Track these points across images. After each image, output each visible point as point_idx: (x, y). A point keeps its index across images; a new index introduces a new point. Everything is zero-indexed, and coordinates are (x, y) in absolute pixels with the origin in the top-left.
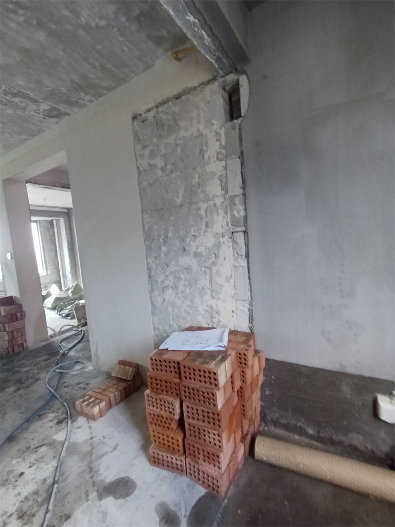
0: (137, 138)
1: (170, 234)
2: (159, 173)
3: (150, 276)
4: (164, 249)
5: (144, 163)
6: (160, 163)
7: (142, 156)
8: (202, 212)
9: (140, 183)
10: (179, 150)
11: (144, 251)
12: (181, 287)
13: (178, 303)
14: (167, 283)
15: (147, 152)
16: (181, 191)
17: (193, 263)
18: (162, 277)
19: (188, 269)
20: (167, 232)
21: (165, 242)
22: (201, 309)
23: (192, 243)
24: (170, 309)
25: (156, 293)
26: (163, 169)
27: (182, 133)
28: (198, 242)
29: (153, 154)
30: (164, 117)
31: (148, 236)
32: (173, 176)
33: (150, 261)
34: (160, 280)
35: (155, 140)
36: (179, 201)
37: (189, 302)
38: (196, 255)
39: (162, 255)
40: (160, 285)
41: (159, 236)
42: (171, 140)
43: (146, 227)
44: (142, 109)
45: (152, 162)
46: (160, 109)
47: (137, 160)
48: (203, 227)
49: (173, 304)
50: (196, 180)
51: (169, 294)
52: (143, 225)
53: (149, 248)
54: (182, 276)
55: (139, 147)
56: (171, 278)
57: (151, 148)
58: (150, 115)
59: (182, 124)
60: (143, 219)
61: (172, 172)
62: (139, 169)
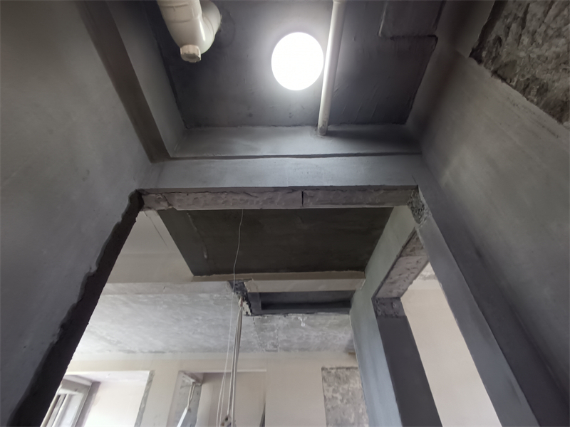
0: (324, 378)
2: (339, 402)
5: (329, 395)
6: (339, 397)
7: (328, 391)
9: (326, 405)
10: (350, 393)
15: (331, 389)
26: (342, 401)
27: (351, 385)
29: (334, 391)
30: (341, 375)
32: (348, 405)
35: (336, 384)
42: (346, 386)
44: (328, 366)
45: (335, 395)
46: (339, 370)
47: (324, 391)
55: (325, 385)
57: (333, 387)
58: (333, 371)
59: (352, 381)
61: (346, 403)
62: (325, 397)
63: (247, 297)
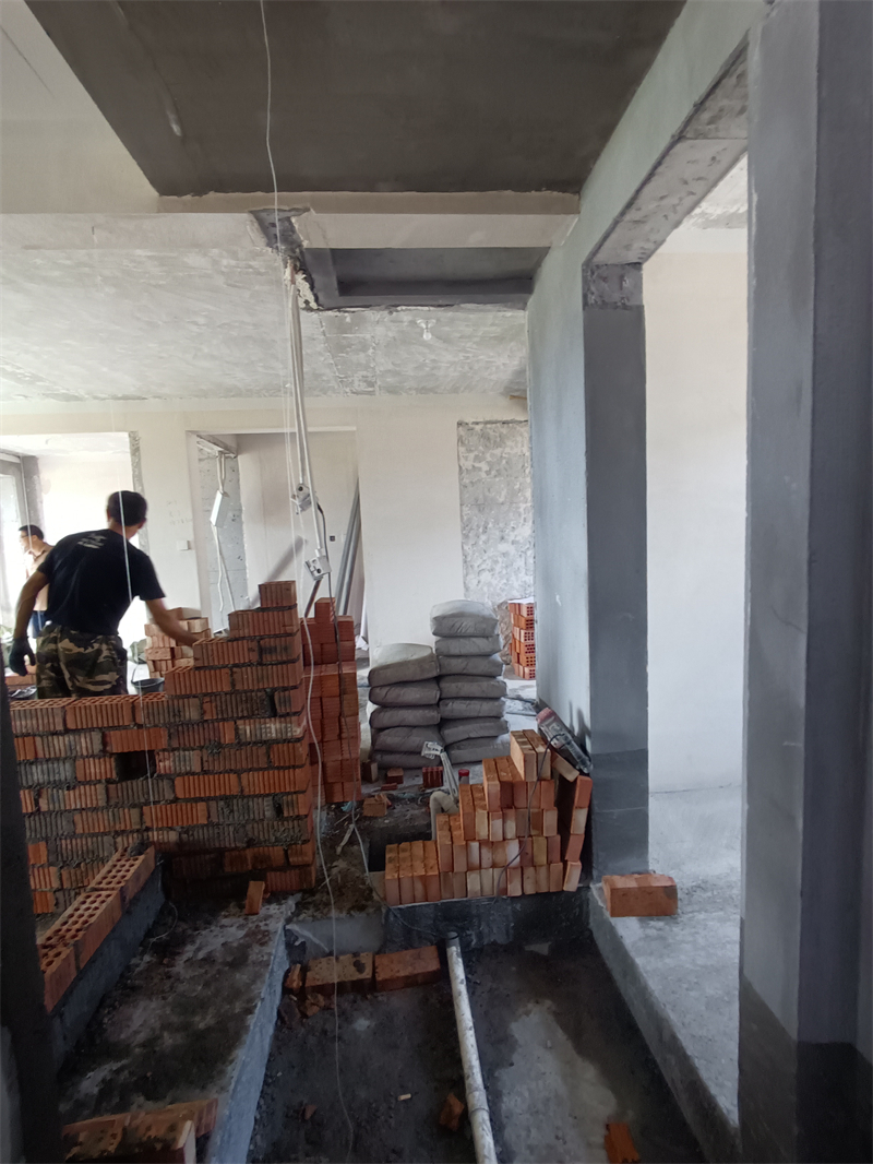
0: (460, 440)
1: (490, 525)
2: (483, 475)
3: (465, 562)
4: (483, 538)
5: (468, 464)
6: (485, 467)
7: (466, 458)
8: (521, 510)
9: (461, 480)
10: (504, 462)
11: (459, 538)
12: (498, 568)
13: (494, 582)
14: (483, 566)
15: (472, 455)
16: (504, 493)
17: (512, 549)
18: (479, 561)
19: (505, 554)
20: (487, 523)
21: (484, 532)
22: (516, 584)
23: (511, 533)
24: (485, 589)
25: (471, 576)
26: (488, 473)
27: (507, 450)
28: (516, 533)
29: (477, 458)
30: (491, 433)
31: (466, 526)
32: (497, 479)
33: (466, 547)
34: (476, 565)
35: (481, 448)
36: (501, 500)
37: (505, 581)
38: (513, 543)
39: (481, 543)
40: (476, 568)
41: (478, 526)
42: (498, 451)
43: (465, 518)
44: (469, 420)
45: (477, 465)
46: (489, 426)
47: (459, 459)
48: (522, 521)
49: (489, 584)
50: (517, 486)
51: (485, 577)
52: (462, 516)
53: (466, 536)
54: (500, 560)
55: (462, 449)
56: (489, 562)
57: (476, 453)
58: (478, 428)
59: (509, 443)
60: (461, 511)
61: (495, 476)
62: (460, 467)
63: (303, 262)
